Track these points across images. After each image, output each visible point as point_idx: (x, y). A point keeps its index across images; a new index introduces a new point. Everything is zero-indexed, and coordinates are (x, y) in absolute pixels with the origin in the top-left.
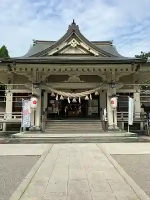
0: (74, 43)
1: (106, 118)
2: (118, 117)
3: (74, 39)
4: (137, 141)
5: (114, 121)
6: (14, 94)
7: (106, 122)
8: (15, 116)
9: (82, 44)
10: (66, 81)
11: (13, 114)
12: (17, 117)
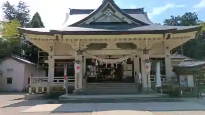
0: (108, 12)
1: (140, 82)
2: (151, 80)
3: (108, 9)
4: (169, 101)
5: (148, 84)
6: (56, 60)
7: (141, 85)
8: (58, 80)
9: (116, 13)
10: (104, 49)
11: (55, 78)
12: (60, 81)
